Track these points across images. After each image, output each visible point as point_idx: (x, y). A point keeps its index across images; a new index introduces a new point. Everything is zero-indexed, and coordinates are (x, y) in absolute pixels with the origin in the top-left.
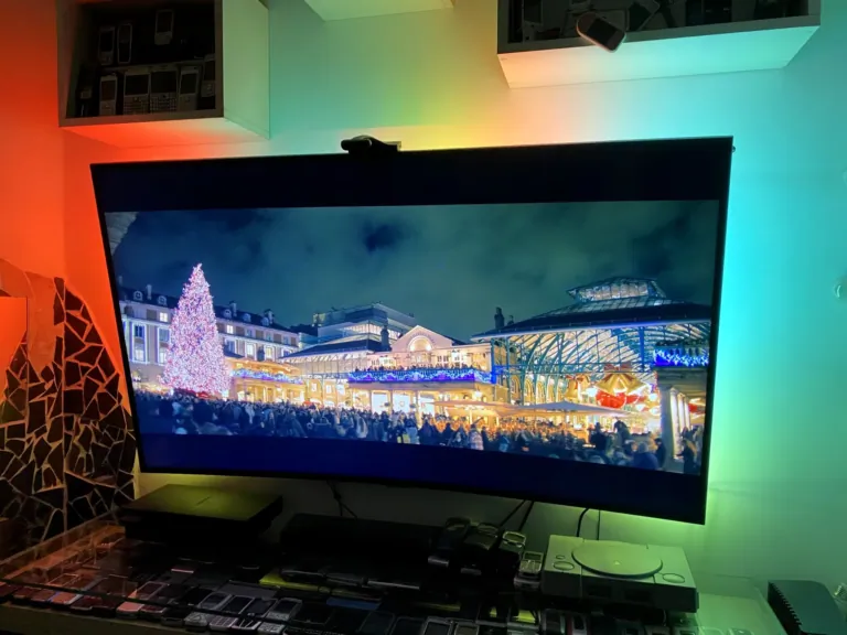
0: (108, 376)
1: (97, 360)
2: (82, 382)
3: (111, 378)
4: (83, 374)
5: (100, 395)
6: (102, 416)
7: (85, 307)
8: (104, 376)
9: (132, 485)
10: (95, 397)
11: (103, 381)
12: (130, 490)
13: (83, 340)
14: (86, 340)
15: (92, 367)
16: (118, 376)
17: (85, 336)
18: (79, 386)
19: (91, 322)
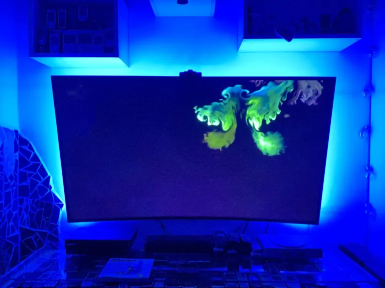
0: (43, 178)
1: (37, 170)
2: (29, 181)
3: (45, 178)
4: (29, 177)
5: (39, 187)
6: (40, 197)
7: (30, 144)
8: (42, 178)
9: (57, 230)
10: (36, 188)
11: (41, 180)
12: (56, 232)
13: (29, 161)
14: (31, 160)
15: (35, 174)
16: (49, 177)
17: (30, 159)
18: (27, 183)
19: (34, 151)
